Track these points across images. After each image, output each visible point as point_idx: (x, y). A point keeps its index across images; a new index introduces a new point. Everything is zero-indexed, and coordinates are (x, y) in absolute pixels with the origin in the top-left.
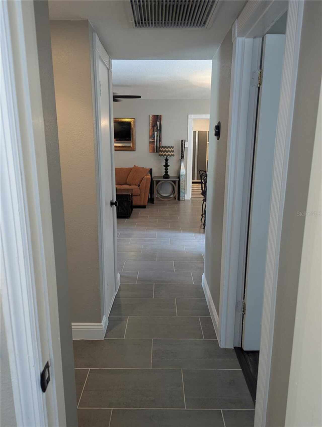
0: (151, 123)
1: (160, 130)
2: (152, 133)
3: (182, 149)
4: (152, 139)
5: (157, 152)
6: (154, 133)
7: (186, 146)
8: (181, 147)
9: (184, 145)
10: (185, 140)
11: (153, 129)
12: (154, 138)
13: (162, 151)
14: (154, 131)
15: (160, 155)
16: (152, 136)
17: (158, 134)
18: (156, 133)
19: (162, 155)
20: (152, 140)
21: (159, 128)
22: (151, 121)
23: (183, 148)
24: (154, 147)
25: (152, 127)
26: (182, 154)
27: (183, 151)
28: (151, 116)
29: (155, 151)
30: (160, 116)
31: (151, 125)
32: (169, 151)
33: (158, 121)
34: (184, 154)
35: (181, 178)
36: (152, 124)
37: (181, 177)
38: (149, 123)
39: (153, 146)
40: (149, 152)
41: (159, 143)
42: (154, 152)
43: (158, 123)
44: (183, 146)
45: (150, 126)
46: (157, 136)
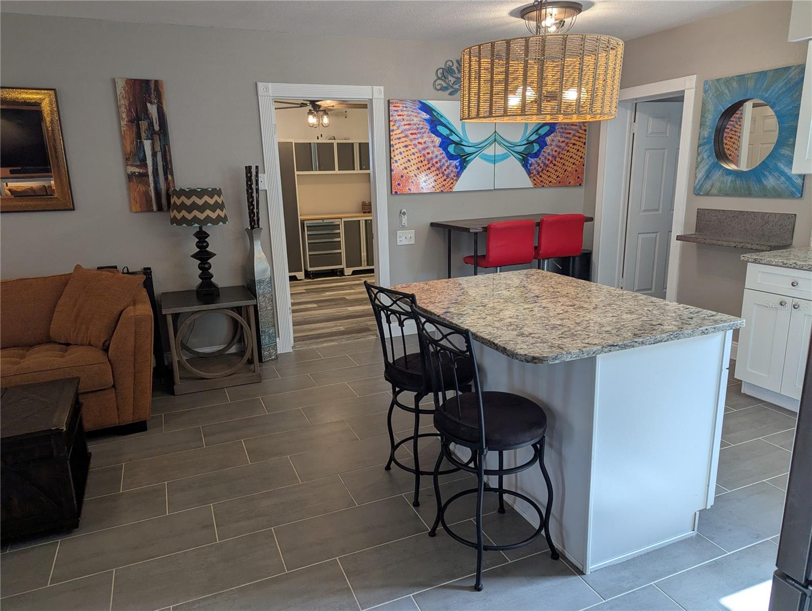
0: (123, 109)
1: (162, 133)
2: (132, 143)
3: (252, 197)
4: (137, 166)
5: (160, 209)
6: (141, 142)
7: (261, 187)
8: (247, 191)
9: (257, 184)
10: (257, 167)
11: (135, 129)
12: (144, 159)
13: (183, 206)
14: (139, 136)
15: (174, 221)
16: (135, 156)
17: (158, 148)
18: (147, 144)
19: (184, 220)
20: (137, 170)
21: (157, 128)
22: (123, 102)
23: (254, 194)
24: (147, 194)
25: (131, 121)
26: (251, 212)
27: (255, 203)
28: (121, 85)
29: (155, 208)
30: (156, 82)
31: (124, 116)
32: (206, 206)
33: (151, 103)
34: (258, 213)
35: (259, 290)
36: (129, 111)
37: (260, 288)
38: (118, 107)
39: (142, 188)
40: (131, 211)
41: (166, 179)
42: (150, 210)
43: (153, 109)
44: (254, 186)
45: (120, 118)
46: (154, 155)
